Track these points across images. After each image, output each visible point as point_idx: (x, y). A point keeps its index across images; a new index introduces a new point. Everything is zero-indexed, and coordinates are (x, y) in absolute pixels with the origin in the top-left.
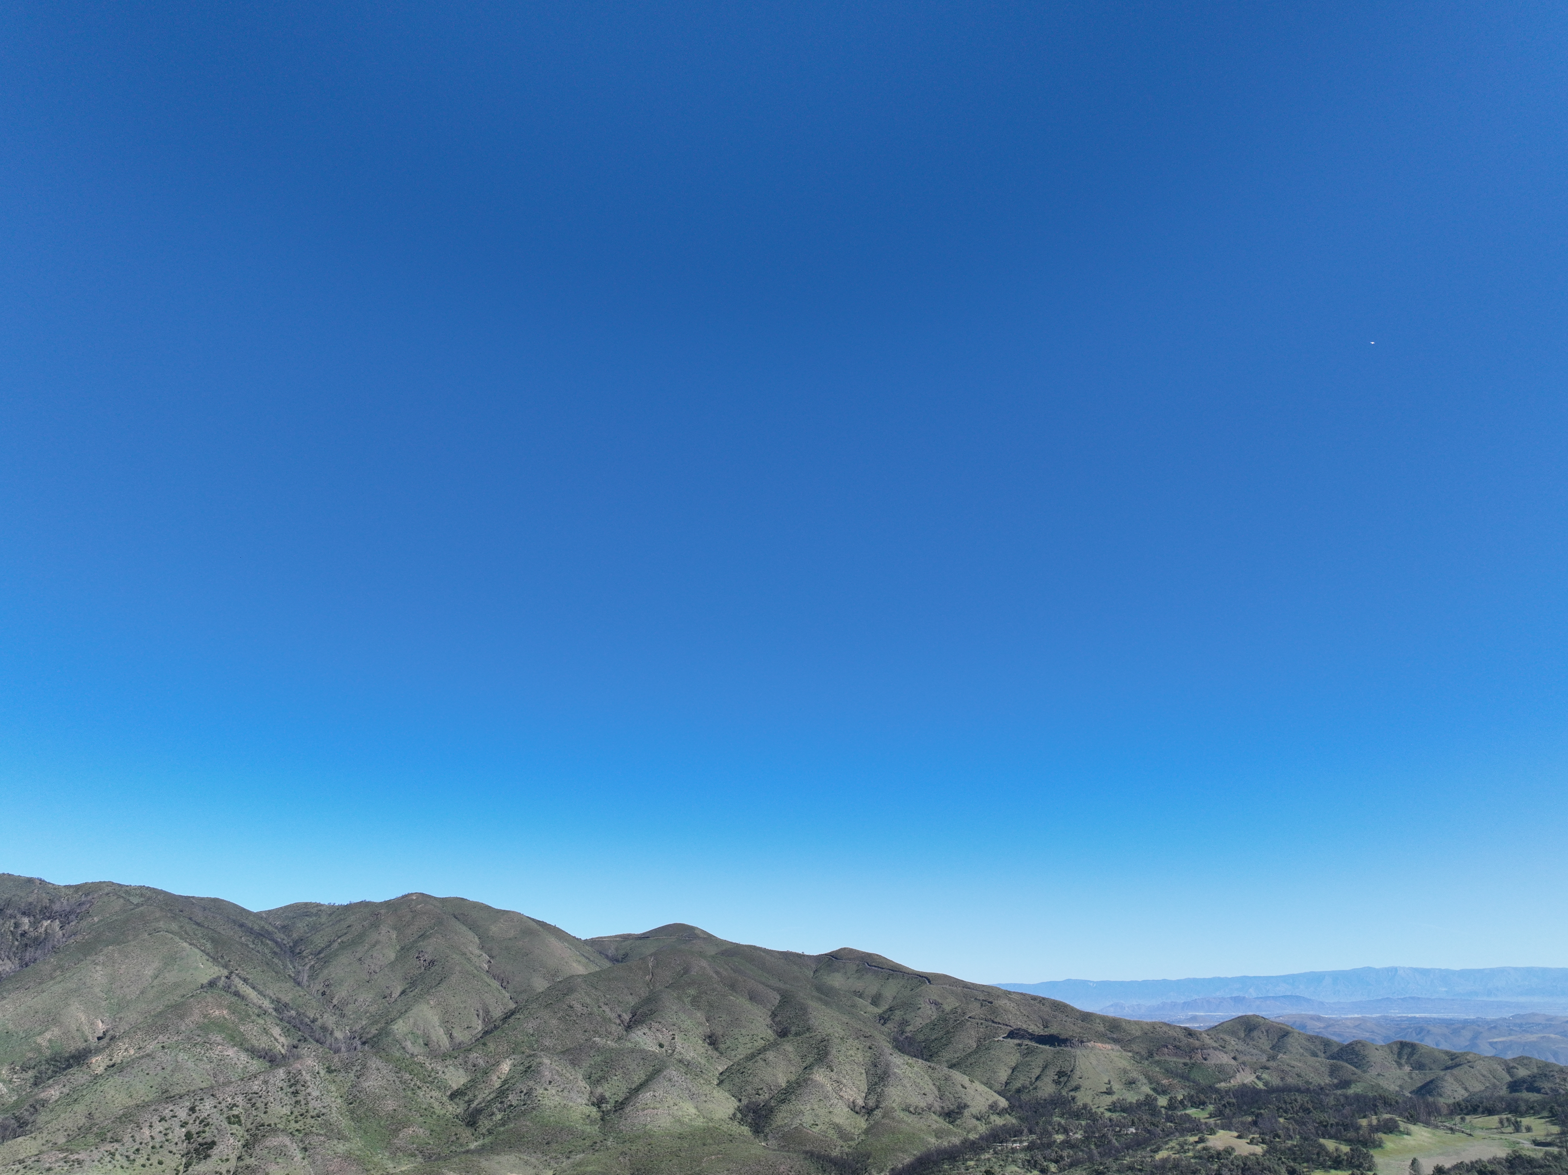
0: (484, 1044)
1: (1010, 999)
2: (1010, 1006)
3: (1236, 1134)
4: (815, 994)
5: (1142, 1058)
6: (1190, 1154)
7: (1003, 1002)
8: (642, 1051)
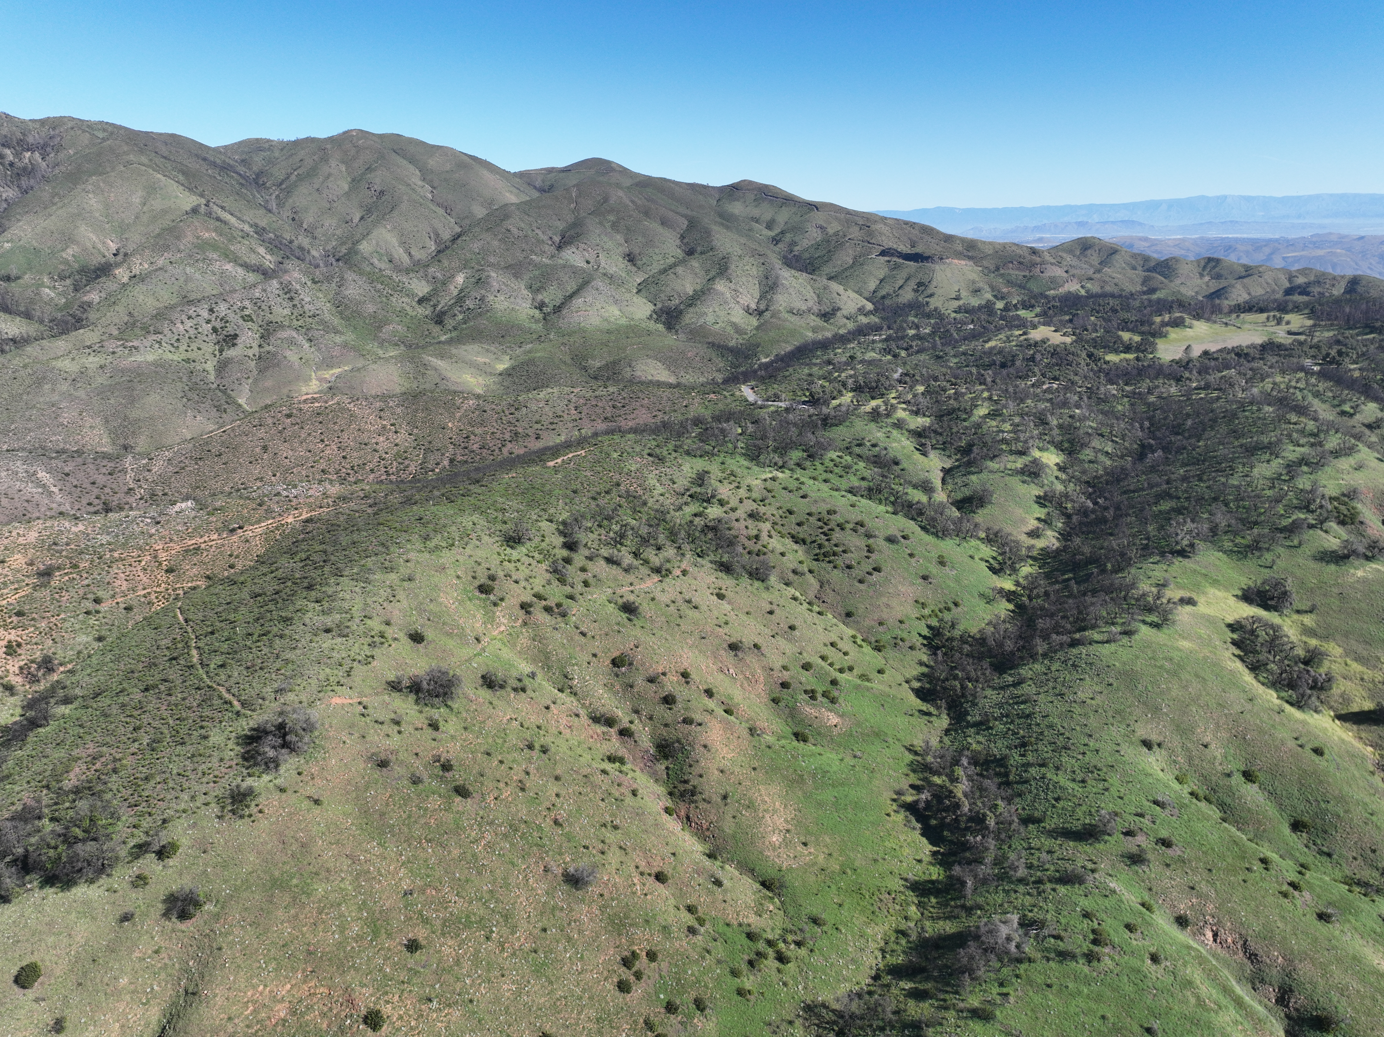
0: (439, 261)
1: (885, 224)
2: (885, 229)
3: (1053, 329)
4: (718, 219)
5: (990, 271)
6: (1014, 343)
7: (879, 226)
8: (572, 266)
